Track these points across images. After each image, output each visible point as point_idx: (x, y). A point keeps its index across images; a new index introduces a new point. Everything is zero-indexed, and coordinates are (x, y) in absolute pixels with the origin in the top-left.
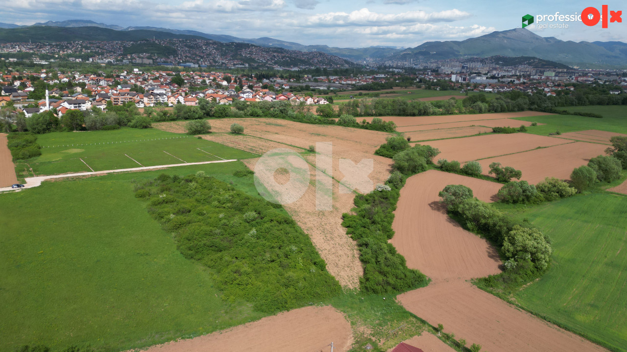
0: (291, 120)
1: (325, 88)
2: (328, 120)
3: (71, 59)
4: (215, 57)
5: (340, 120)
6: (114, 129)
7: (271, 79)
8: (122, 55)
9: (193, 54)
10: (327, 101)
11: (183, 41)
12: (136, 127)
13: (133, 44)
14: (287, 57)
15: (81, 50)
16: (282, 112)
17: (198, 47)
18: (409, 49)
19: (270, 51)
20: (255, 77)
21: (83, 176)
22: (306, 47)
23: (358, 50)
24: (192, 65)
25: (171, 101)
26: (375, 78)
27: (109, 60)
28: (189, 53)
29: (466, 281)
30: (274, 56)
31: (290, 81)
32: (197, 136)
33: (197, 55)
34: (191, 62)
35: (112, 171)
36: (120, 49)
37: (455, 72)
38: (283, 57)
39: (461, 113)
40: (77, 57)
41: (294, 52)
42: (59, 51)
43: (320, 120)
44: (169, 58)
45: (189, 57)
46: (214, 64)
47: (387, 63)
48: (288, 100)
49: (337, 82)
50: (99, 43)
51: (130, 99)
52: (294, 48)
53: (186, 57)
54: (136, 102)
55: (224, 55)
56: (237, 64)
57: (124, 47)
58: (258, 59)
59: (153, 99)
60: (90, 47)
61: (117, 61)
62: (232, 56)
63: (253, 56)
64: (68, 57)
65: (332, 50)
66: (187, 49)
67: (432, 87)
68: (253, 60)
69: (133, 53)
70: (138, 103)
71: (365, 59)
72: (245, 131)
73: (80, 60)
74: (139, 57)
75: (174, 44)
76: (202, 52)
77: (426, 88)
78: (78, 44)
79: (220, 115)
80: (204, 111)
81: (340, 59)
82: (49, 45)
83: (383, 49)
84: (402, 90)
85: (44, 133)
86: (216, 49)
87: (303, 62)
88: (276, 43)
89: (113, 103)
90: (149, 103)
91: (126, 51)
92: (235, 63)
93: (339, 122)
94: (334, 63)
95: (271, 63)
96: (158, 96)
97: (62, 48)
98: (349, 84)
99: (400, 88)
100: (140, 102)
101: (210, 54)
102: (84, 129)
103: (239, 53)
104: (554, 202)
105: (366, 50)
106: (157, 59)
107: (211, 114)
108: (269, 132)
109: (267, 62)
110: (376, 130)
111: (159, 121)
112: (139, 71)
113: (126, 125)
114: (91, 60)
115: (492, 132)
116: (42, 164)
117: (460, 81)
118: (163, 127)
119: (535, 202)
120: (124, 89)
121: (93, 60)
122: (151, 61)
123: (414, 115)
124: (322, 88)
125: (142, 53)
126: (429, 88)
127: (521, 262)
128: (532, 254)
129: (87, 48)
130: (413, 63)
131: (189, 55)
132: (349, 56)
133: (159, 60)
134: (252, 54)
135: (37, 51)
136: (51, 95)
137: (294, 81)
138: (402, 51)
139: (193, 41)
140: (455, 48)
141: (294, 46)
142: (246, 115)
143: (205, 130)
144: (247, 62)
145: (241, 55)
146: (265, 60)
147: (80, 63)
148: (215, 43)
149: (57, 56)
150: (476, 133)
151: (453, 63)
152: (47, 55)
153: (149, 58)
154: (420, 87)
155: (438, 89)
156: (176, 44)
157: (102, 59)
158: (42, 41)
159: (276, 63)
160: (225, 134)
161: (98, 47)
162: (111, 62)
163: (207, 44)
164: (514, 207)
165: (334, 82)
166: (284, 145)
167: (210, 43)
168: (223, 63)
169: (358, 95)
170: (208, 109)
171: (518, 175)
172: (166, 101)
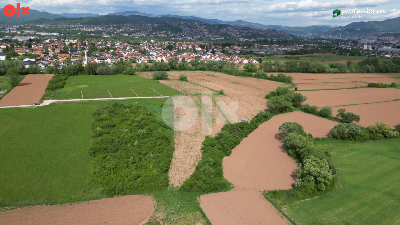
0: (224, 73)
1: (264, 53)
2: (248, 74)
3: (123, 34)
4: (204, 33)
5: (256, 74)
6: (113, 74)
7: (231, 47)
8: (150, 32)
9: (191, 32)
10: (258, 61)
11: (186, 23)
12: (126, 74)
13: (157, 26)
14: (250, 33)
15: (129, 29)
16: (219, 68)
17: (195, 27)
18: (340, 27)
19: (240, 29)
20: (221, 45)
21: (76, 101)
22: (266, 26)
23: (302, 28)
24: (189, 38)
25: (158, 59)
26: (305, 46)
27: (143, 35)
28: (189, 31)
29: (259, 191)
30: (242, 32)
31: (243, 48)
32: (156, 81)
33: (193, 32)
34: (189, 36)
35: (92, 99)
36: (150, 28)
37: (371, 42)
38: (247, 33)
39: (352, 72)
40: (125, 33)
41: (257, 30)
42: (117, 30)
43: (243, 74)
44: (177, 34)
45: (189, 33)
46: (202, 37)
47: (321, 37)
48: (232, 60)
49: (275, 49)
50: (139, 25)
51: (134, 57)
52: (258, 27)
53: (187, 33)
54: (137, 59)
55: (210, 32)
56: (216, 37)
57: (153, 27)
58: (231, 34)
59: (147, 58)
60: (134, 28)
61: (147, 35)
62: (215, 33)
63: (228, 32)
64: (121, 33)
65: (283, 28)
66: (188, 28)
67: (344, 53)
68: (228, 35)
69: (157, 31)
70: (138, 60)
71: (306, 34)
72: (188, 79)
73: (127, 35)
74: (160, 33)
75: (181, 25)
76: (197, 30)
77: (338, 54)
78: (128, 26)
79: (180, 69)
80: (171, 66)
81: (287, 34)
82: (112, 26)
83: (321, 27)
84: (320, 55)
85: (74, 75)
86: (206, 28)
87: (260, 36)
88: (247, 24)
89: (124, 60)
90: (145, 60)
91: (154, 30)
92: (216, 36)
93: (255, 75)
94: (282, 36)
95: (239, 37)
96: (150, 56)
97: (119, 28)
98: (283, 50)
99: (319, 53)
100: (139, 60)
101: (202, 32)
102: (96, 74)
103: (220, 31)
104: (376, 141)
105: (308, 28)
106: (170, 34)
107: (175, 68)
108: (204, 80)
109: (236, 36)
110: (279, 81)
111: (143, 71)
112: (154, 41)
113: (121, 72)
114: (133, 35)
115: (367, 87)
116: (60, 93)
117: (370, 49)
118: (142, 75)
119: (360, 140)
120: (136, 51)
121: (134, 35)
122: (166, 36)
123: (314, 72)
124: (262, 53)
125: (162, 31)
126: (341, 54)
127: (305, 183)
128: (315, 178)
129: (132, 28)
130: (341, 37)
131: (189, 32)
132: (295, 32)
133: (170, 35)
134: (227, 31)
135: (106, 30)
136: (95, 54)
137: (246, 48)
138: (334, 29)
139: (193, 23)
140: (375, 27)
141: (258, 26)
142: (197, 69)
143: (164, 78)
144: (223, 36)
145: (221, 32)
146: (235, 35)
147: (127, 37)
148: (205, 25)
149: (115, 33)
150: (353, 87)
151: (371, 37)
152: (110, 32)
153: (165, 34)
154: (335, 53)
155: (348, 55)
156: (182, 25)
157: (139, 35)
158: (109, 24)
159: (242, 37)
160: (176, 80)
161: (138, 28)
162: (143, 36)
163: (201, 25)
164: (341, 143)
165: (273, 49)
166: (207, 89)
167: (203, 25)
168: (208, 37)
169: (284, 57)
170: (173, 65)
171: (357, 119)
172: (155, 59)
